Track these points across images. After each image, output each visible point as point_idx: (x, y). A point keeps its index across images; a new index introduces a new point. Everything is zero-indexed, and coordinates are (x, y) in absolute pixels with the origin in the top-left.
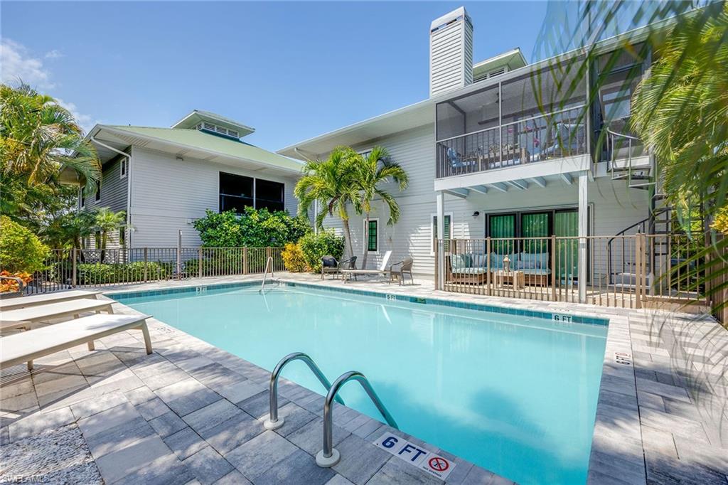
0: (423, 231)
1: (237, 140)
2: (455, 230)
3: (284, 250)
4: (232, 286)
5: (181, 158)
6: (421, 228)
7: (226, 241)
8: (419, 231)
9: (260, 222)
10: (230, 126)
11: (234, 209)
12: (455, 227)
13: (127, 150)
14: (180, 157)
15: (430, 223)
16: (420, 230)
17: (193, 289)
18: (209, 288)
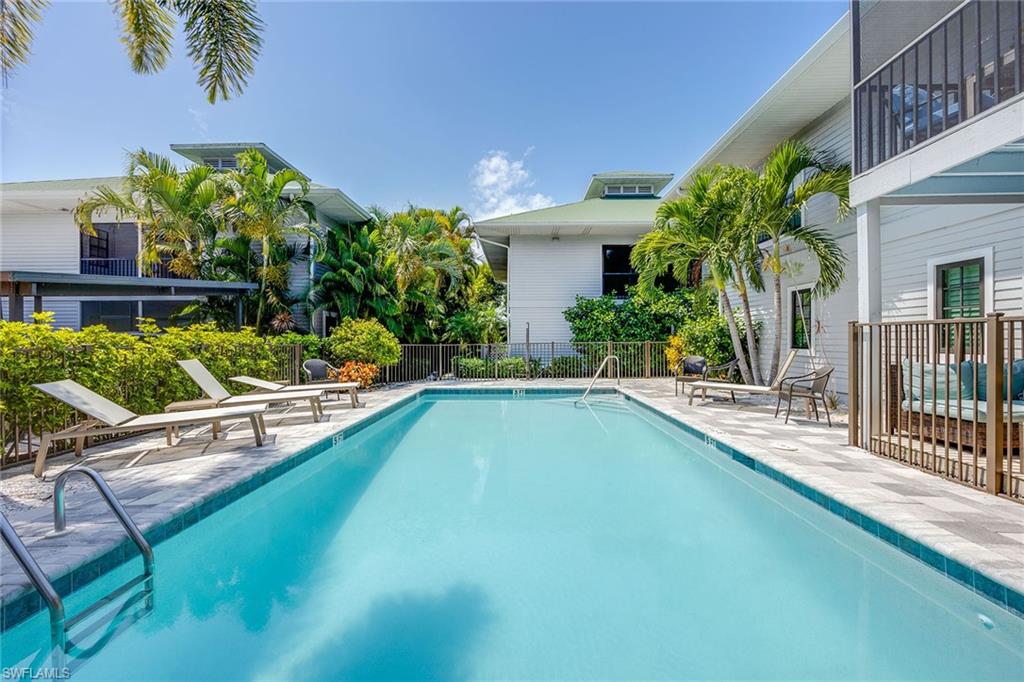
0: (908, 304)
1: (652, 197)
2: (999, 296)
3: (669, 345)
4: (557, 391)
5: (558, 238)
6: (905, 296)
7: (597, 334)
8: (899, 305)
9: (645, 306)
10: (639, 181)
11: (614, 292)
12: (999, 286)
13: (507, 240)
14: (556, 238)
15: (925, 283)
16: (900, 300)
17: (510, 391)
18: (528, 391)
